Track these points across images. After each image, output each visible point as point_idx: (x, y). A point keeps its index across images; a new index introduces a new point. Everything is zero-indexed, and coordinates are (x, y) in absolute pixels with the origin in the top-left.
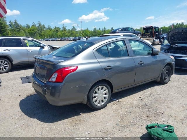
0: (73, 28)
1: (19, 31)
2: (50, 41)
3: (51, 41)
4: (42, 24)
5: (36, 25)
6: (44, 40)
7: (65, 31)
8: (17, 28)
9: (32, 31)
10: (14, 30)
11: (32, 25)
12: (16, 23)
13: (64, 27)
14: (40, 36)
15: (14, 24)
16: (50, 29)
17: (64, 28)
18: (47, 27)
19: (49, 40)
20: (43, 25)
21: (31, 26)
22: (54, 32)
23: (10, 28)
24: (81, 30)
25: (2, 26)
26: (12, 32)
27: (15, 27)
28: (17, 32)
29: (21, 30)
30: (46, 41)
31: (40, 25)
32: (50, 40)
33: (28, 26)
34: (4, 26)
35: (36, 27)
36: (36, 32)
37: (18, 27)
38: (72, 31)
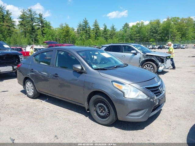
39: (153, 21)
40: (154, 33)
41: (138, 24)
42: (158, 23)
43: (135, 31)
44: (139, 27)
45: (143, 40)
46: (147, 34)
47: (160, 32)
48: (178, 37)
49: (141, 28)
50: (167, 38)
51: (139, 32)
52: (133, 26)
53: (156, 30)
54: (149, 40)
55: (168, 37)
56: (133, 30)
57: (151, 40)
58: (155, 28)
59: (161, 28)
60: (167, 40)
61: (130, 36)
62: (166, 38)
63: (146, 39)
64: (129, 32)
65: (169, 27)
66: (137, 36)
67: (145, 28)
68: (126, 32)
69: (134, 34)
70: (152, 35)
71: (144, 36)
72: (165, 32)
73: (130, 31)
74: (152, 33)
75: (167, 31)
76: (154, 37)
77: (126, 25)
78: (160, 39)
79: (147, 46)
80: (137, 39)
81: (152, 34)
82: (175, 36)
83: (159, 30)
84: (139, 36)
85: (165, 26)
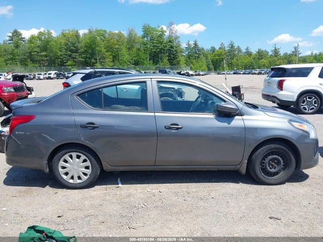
0: (293, 50)
1: (198, 57)
2: (240, 74)
3: (243, 74)
4: (236, 46)
5: (226, 48)
6: (232, 73)
7: (276, 56)
8: (196, 53)
9: (217, 57)
10: (192, 56)
11: (220, 48)
12: (196, 45)
13: (276, 49)
14: (229, 66)
15: (193, 46)
16: (249, 54)
17: (276, 52)
18: (244, 51)
19: (240, 72)
20: (238, 47)
21: (217, 48)
22: (254, 59)
23: (187, 53)
24: (312, 54)
25: (173, 51)
26: (188, 59)
27: (193, 51)
28: (195, 59)
29: (202, 56)
30: (234, 74)
31: (232, 46)
32: (242, 72)
33: (213, 49)
34: (175, 51)
35: (225, 51)
36: (223, 59)
37: (198, 52)
38: (291, 57)
39: (68, 32)
40: (72, 51)
41: (40, 33)
42: (77, 36)
43: (39, 47)
44: (43, 39)
45: (54, 63)
46: (60, 53)
47: (82, 50)
48: (108, 60)
49: (48, 42)
50: (95, 61)
51: (45, 48)
52: (33, 37)
53: (75, 47)
54: (65, 63)
55: (96, 59)
56: (33, 45)
57: (69, 63)
58: (73, 44)
59: (82, 44)
60: (94, 63)
61: (29, 54)
62: (93, 60)
63: (60, 62)
64: (25, 47)
65: (95, 44)
66: (42, 56)
67: (56, 42)
68: (17, 47)
69: (36, 51)
70: (70, 56)
71: (56, 56)
72: (90, 51)
73: (27, 45)
74: (70, 51)
75: (93, 49)
76: (73, 58)
77: (16, 34)
78: (83, 61)
79: (66, 73)
80: (43, 60)
81: (70, 53)
82: (104, 58)
83: (81, 48)
84: (46, 56)
85: (88, 41)
